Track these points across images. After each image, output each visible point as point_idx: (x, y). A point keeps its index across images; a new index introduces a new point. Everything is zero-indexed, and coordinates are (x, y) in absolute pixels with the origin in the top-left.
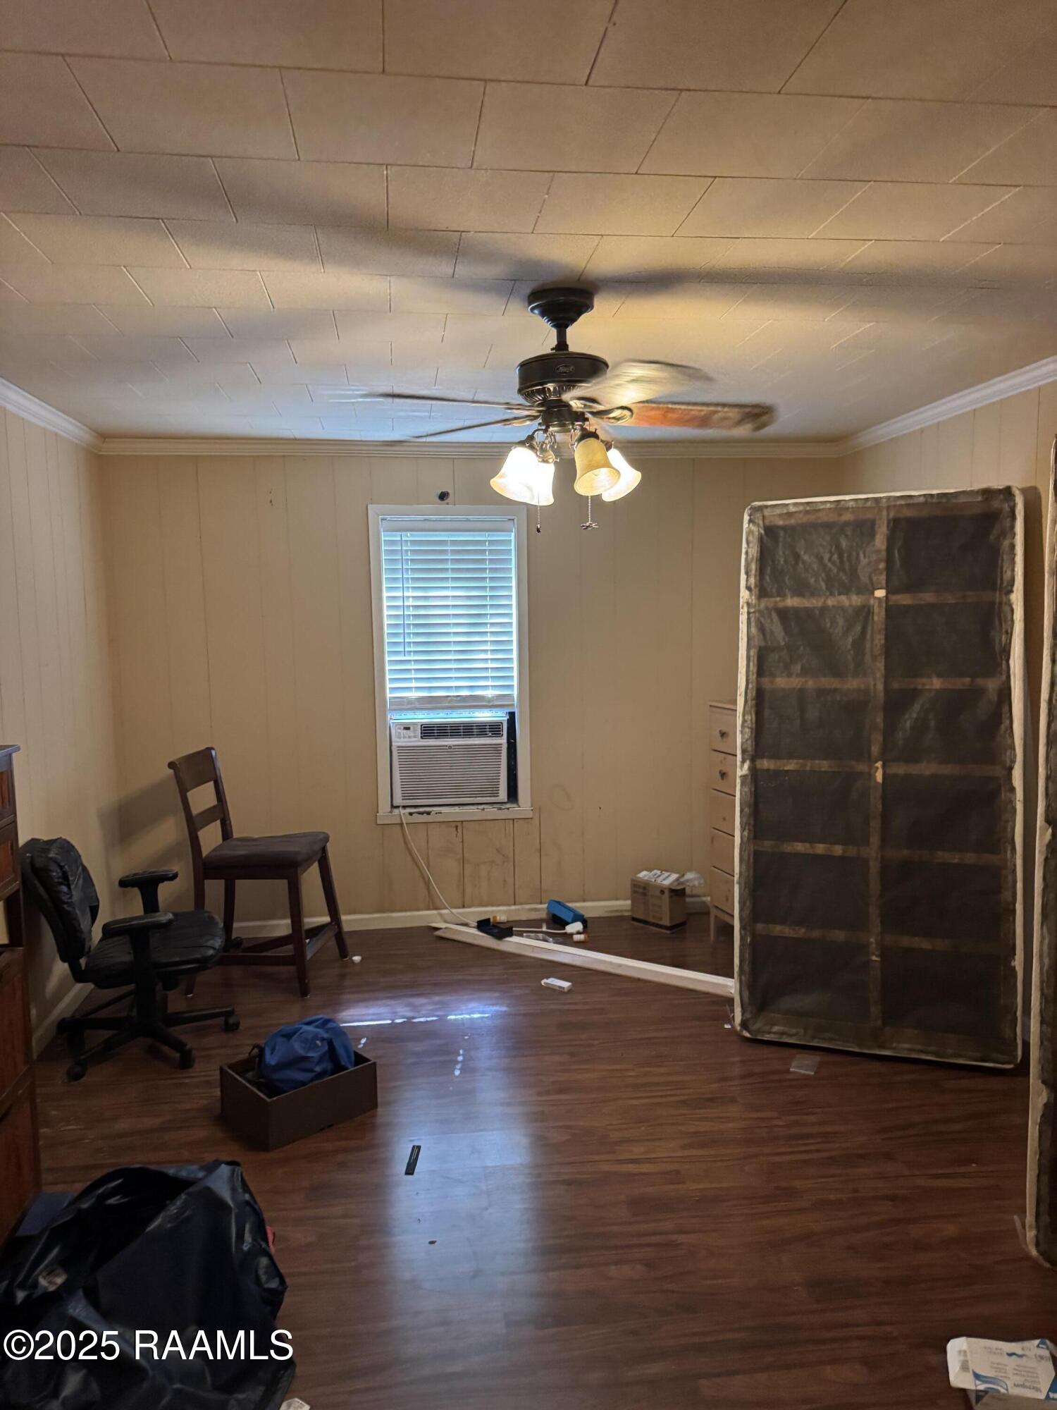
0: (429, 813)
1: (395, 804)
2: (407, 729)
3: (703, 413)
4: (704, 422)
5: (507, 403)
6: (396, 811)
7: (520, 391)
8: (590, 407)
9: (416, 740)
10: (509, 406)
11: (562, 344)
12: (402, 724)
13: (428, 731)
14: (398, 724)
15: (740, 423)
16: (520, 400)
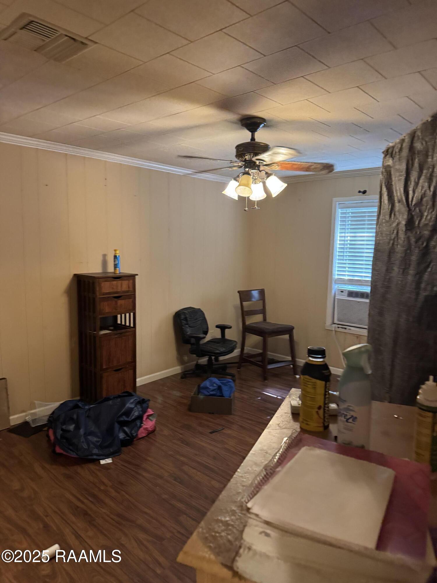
0: (345, 329)
1: (334, 323)
2: (342, 292)
3: (307, 166)
4: (308, 169)
5: (231, 161)
6: (334, 325)
7: (236, 156)
8: (262, 163)
9: (345, 297)
10: (231, 162)
11: (253, 139)
12: (341, 289)
13: (351, 294)
14: (339, 289)
15: (322, 170)
16: (236, 160)
